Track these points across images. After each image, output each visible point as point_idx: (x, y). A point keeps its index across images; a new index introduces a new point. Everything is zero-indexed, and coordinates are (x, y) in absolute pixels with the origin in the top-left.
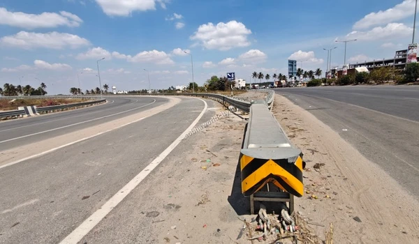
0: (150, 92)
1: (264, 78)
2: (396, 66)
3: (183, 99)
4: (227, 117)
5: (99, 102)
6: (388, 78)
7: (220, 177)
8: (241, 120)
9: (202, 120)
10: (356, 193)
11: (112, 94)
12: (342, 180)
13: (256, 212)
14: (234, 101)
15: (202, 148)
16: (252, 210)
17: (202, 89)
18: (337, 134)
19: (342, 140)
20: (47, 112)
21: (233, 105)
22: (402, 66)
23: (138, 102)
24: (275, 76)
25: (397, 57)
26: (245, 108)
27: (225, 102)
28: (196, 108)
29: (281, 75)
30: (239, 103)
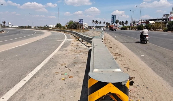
0: (33, 27)
1: (99, 23)
2: (163, 22)
3: (53, 33)
4: (78, 45)
6: (160, 28)
7: (73, 86)
8: (86, 47)
9: (63, 46)
10: (154, 97)
11: (8, 27)
12: (146, 88)
14: (82, 36)
15: (62, 65)
17: (64, 28)
18: (139, 58)
19: (142, 62)
21: (82, 38)
22: (166, 23)
23: (25, 33)
24: (104, 23)
25: (163, 18)
26: (89, 41)
27: (77, 36)
28: (60, 39)
29: (107, 22)
30: (85, 37)
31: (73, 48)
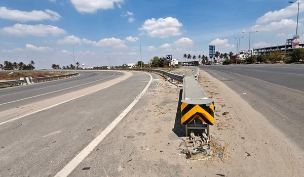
0: (109, 68)
1: (192, 58)
3: (134, 73)
4: (167, 85)
5: (75, 74)
6: (280, 59)
7: (167, 120)
8: (177, 87)
9: (149, 87)
11: (82, 69)
13: (189, 135)
14: (171, 75)
15: (153, 104)
16: (187, 134)
17: (147, 66)
18: (239, 96)
20: (39, 81)
21: (171, 77)
22: (291, 50)
23: (102, 75)
24: (200, 57)
25: (287, 44)
26: (180, 79)
27: (165, 75)
28: (145, 79)
29: (204, 56)
30: (175, 76)
31: (162, 88)
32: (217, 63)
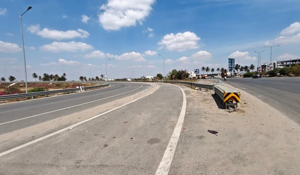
1: (210, 71)
24: (218, 69)
29: (223, 69)
32: (237, 76)
